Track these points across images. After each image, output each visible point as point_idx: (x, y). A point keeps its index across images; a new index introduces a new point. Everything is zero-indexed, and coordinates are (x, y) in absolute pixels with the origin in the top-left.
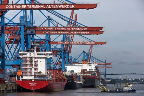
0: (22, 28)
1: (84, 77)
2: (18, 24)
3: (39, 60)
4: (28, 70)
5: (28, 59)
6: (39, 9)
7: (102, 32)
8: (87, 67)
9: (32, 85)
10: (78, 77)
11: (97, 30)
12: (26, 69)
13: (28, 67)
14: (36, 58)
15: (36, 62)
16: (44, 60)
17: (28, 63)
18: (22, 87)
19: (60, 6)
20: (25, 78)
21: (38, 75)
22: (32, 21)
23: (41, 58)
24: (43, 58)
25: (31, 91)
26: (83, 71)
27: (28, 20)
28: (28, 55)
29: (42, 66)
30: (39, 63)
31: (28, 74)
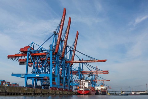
0: (79, 71)
1: (102, 91)
2: (77, 70)
3: (86, 83)
4: (82, 87)
5: (81, 82)
6: (85, 62)
7: (108, 73)
8: (102, 88)
9: (83, 92)
10: (100, 91)
11: (106, 72)
12: (81, 86)
13: (81, 85)
14: (84, 82)
15: (84, 83)
16: (87, 83)
17: (82, 84)
18: (79, 93)
19: (93, 61)
20: (80, 89)
21: (85, 88)
22: (82, 69)
23: (86, 82)
24: (87, 82)
25: (82, 95)
26: (102, 89)
27: (81, 69)
28: (81, 81)
29: (87, 85)
30: (85, 84)
31: (82, 88)
